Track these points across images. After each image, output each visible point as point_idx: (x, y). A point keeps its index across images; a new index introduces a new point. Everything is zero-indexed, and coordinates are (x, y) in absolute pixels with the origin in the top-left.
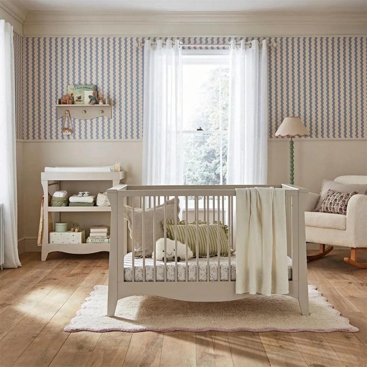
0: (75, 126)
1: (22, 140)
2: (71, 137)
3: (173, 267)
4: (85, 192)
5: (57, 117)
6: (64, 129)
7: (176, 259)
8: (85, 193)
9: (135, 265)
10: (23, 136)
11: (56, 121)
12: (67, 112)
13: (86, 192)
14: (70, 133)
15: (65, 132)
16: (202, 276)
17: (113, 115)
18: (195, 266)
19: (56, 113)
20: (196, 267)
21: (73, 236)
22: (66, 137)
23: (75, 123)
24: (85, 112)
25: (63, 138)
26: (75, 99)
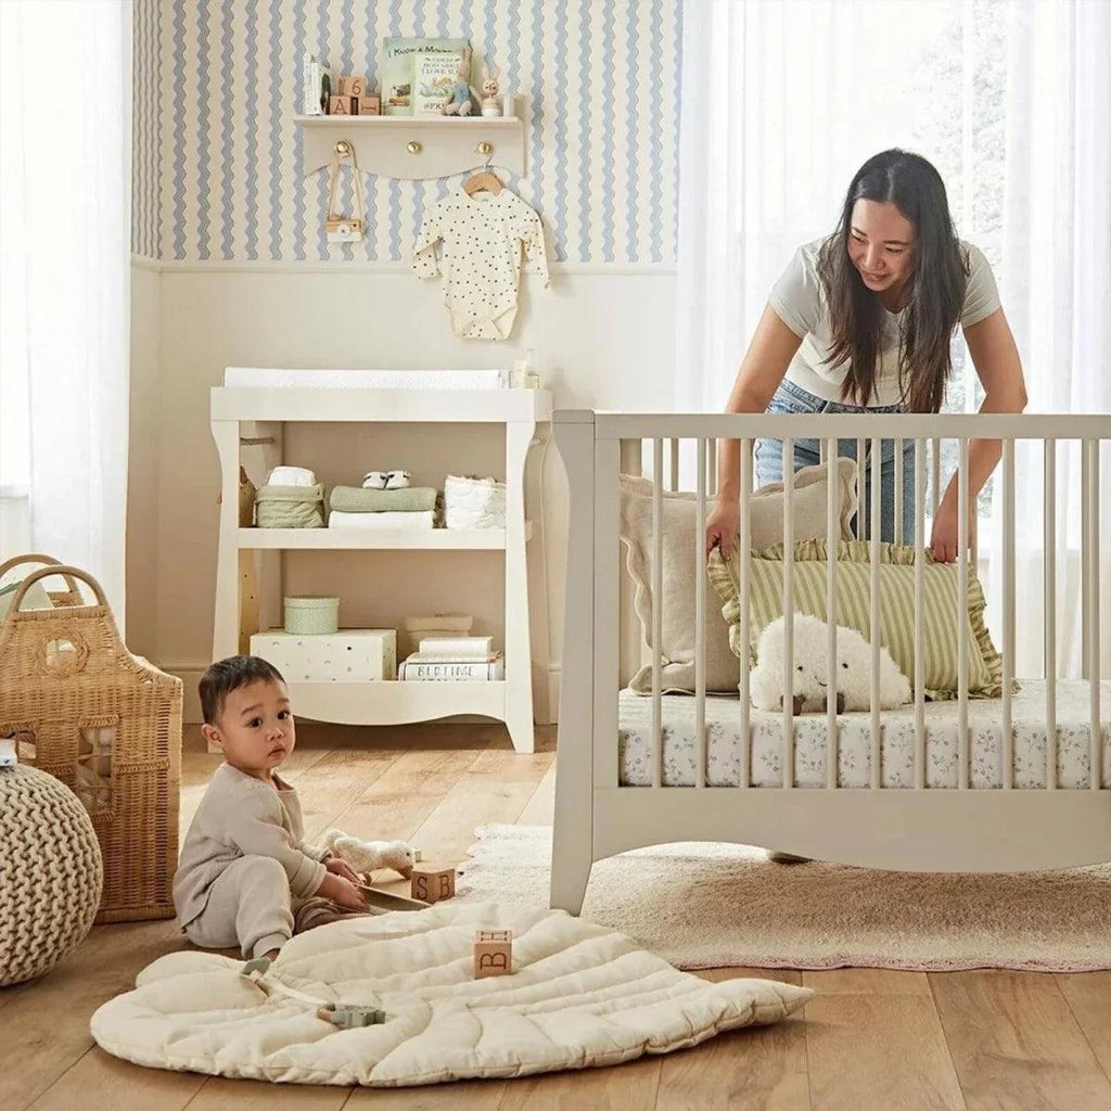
0: (373, 209)
1: (154, 261)
2: (359, 252)
3: (819, 731)
4: (390, 474)
5: (298, 168)
6: (331, 220)
7: (832, 704)
8: (392, 476)
9: (665, 721)
10: (160, 246)
11: (298, 185)
12: (341, 148)
13: (401, 473)
14: (356, 236)
15: (340, 228)
16: (941, 766)
17: (531, 162)
18: (910, 725)
19: (298, 153)
20: (913, 731)
21: (349, 648)
22: (336, 254)
23: (373, 192)
24: (418, 147)
25: (325, 256)
26: (388, 94)
